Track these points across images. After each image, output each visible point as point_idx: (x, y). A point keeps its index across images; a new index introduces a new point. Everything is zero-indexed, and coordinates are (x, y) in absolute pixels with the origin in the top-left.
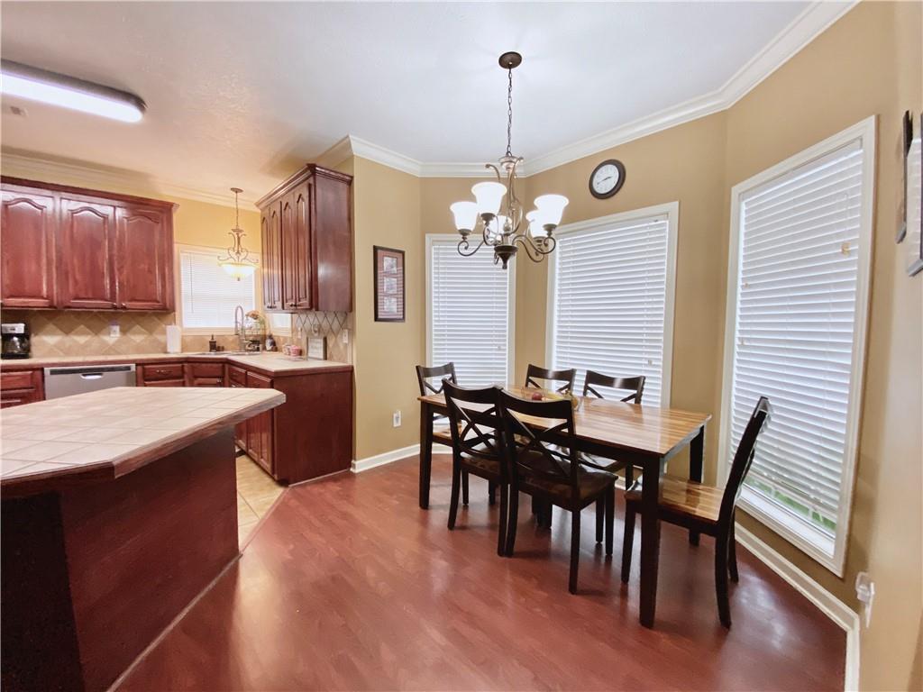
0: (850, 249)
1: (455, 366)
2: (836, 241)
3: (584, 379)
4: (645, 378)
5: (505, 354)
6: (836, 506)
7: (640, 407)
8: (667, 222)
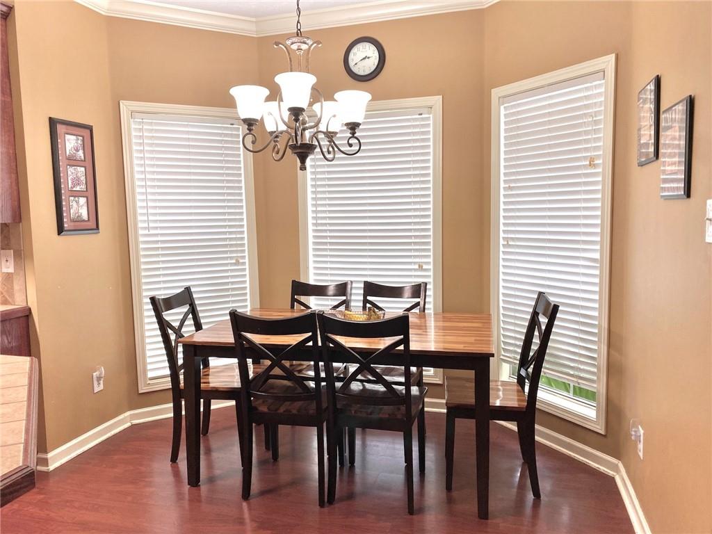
0: (596, 162)
1: (193, 290)
2: (584, 155)
3: (362, 292)
4: (426, 284)
5: (244, 270)
6: (595, 378)
7: (425, 315)
8: (431, 116)
